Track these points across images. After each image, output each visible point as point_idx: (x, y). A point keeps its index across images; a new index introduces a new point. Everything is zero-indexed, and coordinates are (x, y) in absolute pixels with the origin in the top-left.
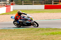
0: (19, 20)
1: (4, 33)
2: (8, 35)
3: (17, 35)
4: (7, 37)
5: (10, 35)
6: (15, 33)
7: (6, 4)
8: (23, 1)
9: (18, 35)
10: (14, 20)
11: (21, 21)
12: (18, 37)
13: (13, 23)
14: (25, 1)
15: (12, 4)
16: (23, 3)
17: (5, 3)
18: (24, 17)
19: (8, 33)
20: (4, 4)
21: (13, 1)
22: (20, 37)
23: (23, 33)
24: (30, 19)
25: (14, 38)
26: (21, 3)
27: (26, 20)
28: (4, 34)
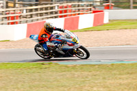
0: (48, 44)
1: (90, 73)
2: (97, 77)
3: (119, 76)
4: (96, 82)
5: (101, 78)
6: (113, 73)
7: (94, 7)
8: (131, 1)
9: (120, 78)
10: (36, 43)
11: (52, 44)
12: (121, 81)
13: (35, 49)
15: (108, 7)
16: (132, 5)
17: (91, 5)
18: (58, 36)
19: (98, 73)
20: (89, 8)
22: (126, 82)
23: (131, 74)
25: (110, 83)
26: (127, 4)
27: (63, 42)
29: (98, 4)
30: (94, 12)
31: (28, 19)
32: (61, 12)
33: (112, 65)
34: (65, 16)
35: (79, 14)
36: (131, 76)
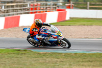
2: (64, 63)
8: (88, 3)
9: (83, 65)
14: (93, 3)
16: (89, 6)
17: (56, 5)
21: (71, 2)
24: (56, 34)
28: (57, 61)
29: (61, 4)
30: (58, 10)
31: (6, 14)
32: (32, 9)
33: (76, 54)
34: (35, 12)
35: (46, 11)
36: (92, 64)
